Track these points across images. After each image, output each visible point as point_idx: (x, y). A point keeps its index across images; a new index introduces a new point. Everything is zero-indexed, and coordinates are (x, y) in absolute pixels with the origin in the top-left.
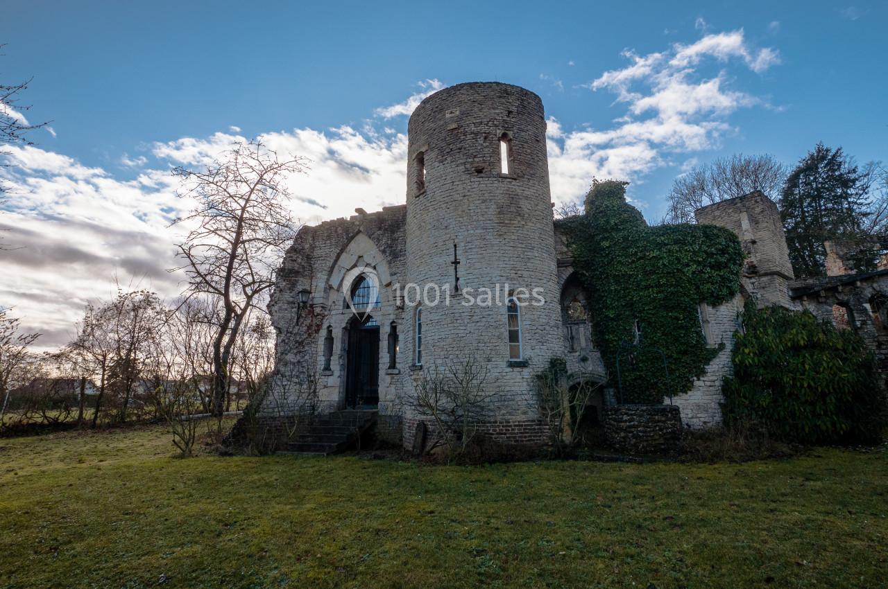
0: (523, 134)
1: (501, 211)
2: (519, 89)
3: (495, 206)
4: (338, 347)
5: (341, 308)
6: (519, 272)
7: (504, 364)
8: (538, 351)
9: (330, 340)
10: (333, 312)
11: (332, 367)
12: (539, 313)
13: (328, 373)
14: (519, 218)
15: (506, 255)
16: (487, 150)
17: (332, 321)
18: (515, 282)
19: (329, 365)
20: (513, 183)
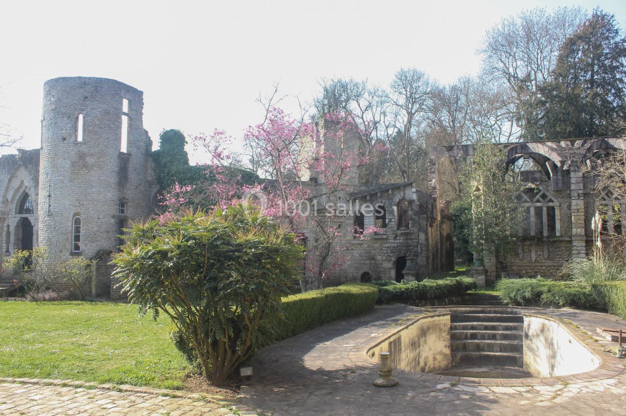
0: (94, 111)
1: (73, 164)
2: (95, 79)
3: (70, 162)
4: (12, 238)
5: (14, 213)
6: (81, 202)
7: (68, 254)
8: (89, 247)
9: (8, 233)
10: (10, 216)
11: (10, 250)
12: (92, 225)
13: (8, 254)
14: (84, 169)
15: (74, 192)
16: (68, 125)
17: (9, 222)
18: (77, 208)
19: (8, 249)
20: (83, 147)
